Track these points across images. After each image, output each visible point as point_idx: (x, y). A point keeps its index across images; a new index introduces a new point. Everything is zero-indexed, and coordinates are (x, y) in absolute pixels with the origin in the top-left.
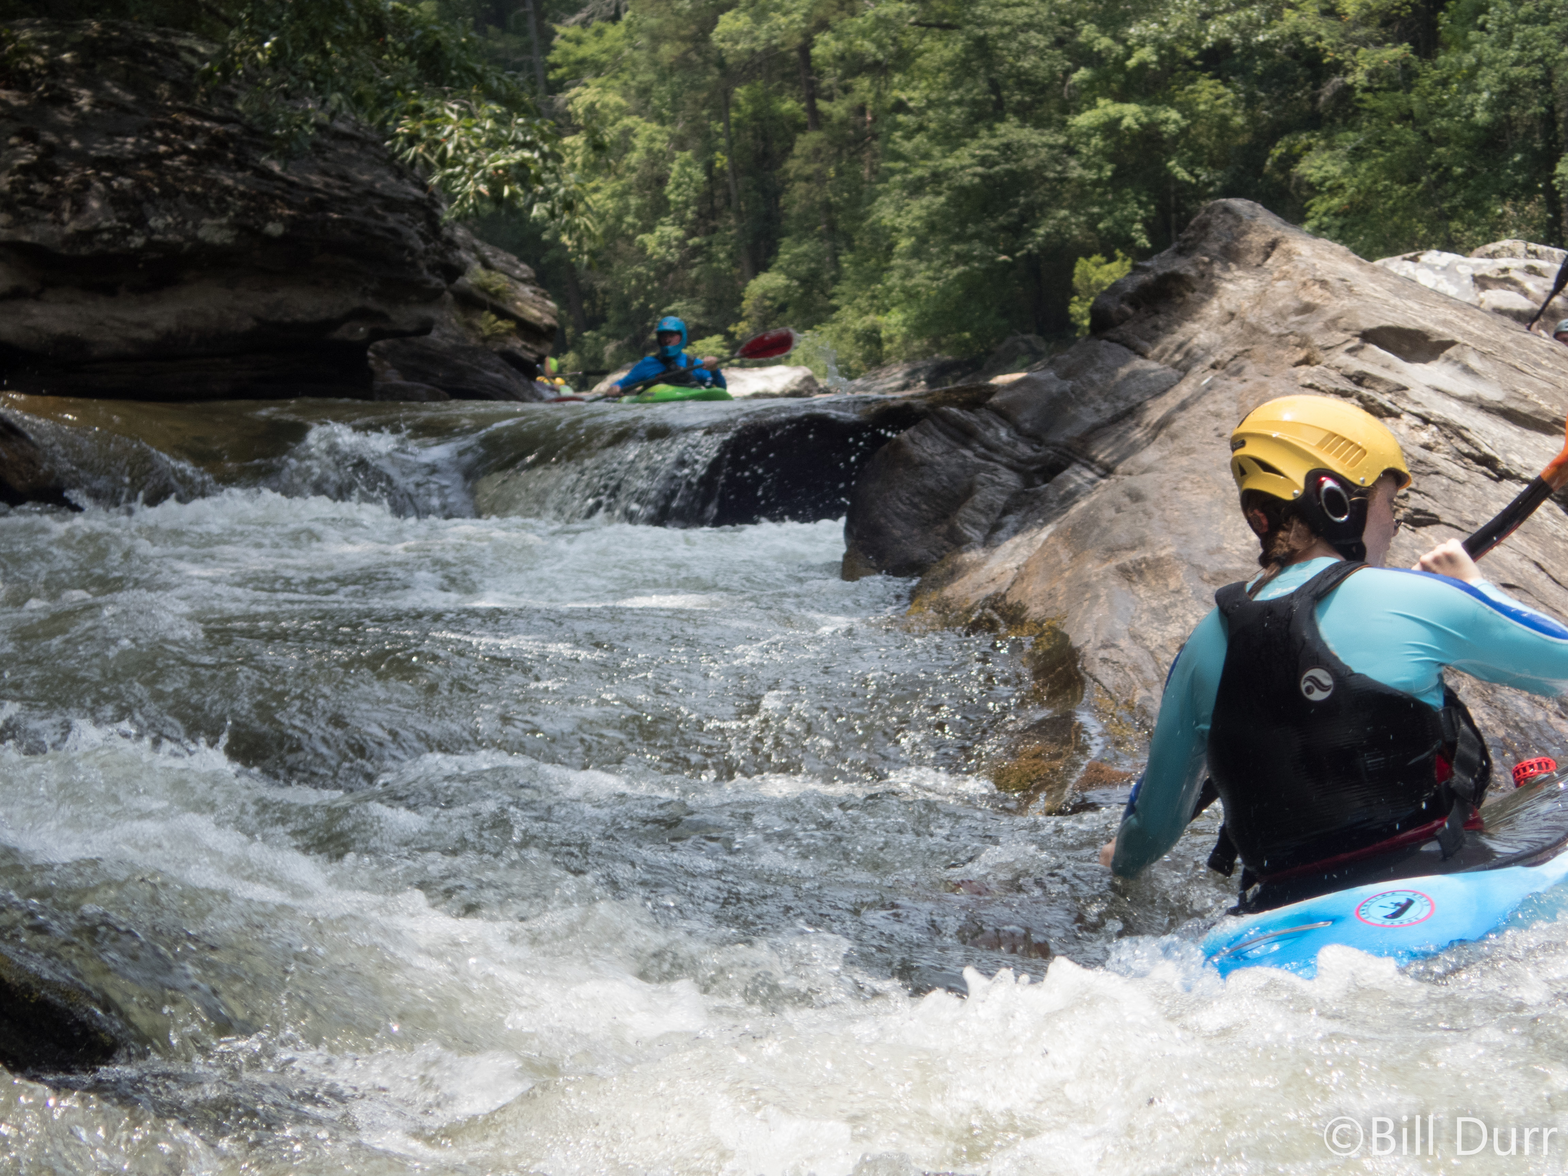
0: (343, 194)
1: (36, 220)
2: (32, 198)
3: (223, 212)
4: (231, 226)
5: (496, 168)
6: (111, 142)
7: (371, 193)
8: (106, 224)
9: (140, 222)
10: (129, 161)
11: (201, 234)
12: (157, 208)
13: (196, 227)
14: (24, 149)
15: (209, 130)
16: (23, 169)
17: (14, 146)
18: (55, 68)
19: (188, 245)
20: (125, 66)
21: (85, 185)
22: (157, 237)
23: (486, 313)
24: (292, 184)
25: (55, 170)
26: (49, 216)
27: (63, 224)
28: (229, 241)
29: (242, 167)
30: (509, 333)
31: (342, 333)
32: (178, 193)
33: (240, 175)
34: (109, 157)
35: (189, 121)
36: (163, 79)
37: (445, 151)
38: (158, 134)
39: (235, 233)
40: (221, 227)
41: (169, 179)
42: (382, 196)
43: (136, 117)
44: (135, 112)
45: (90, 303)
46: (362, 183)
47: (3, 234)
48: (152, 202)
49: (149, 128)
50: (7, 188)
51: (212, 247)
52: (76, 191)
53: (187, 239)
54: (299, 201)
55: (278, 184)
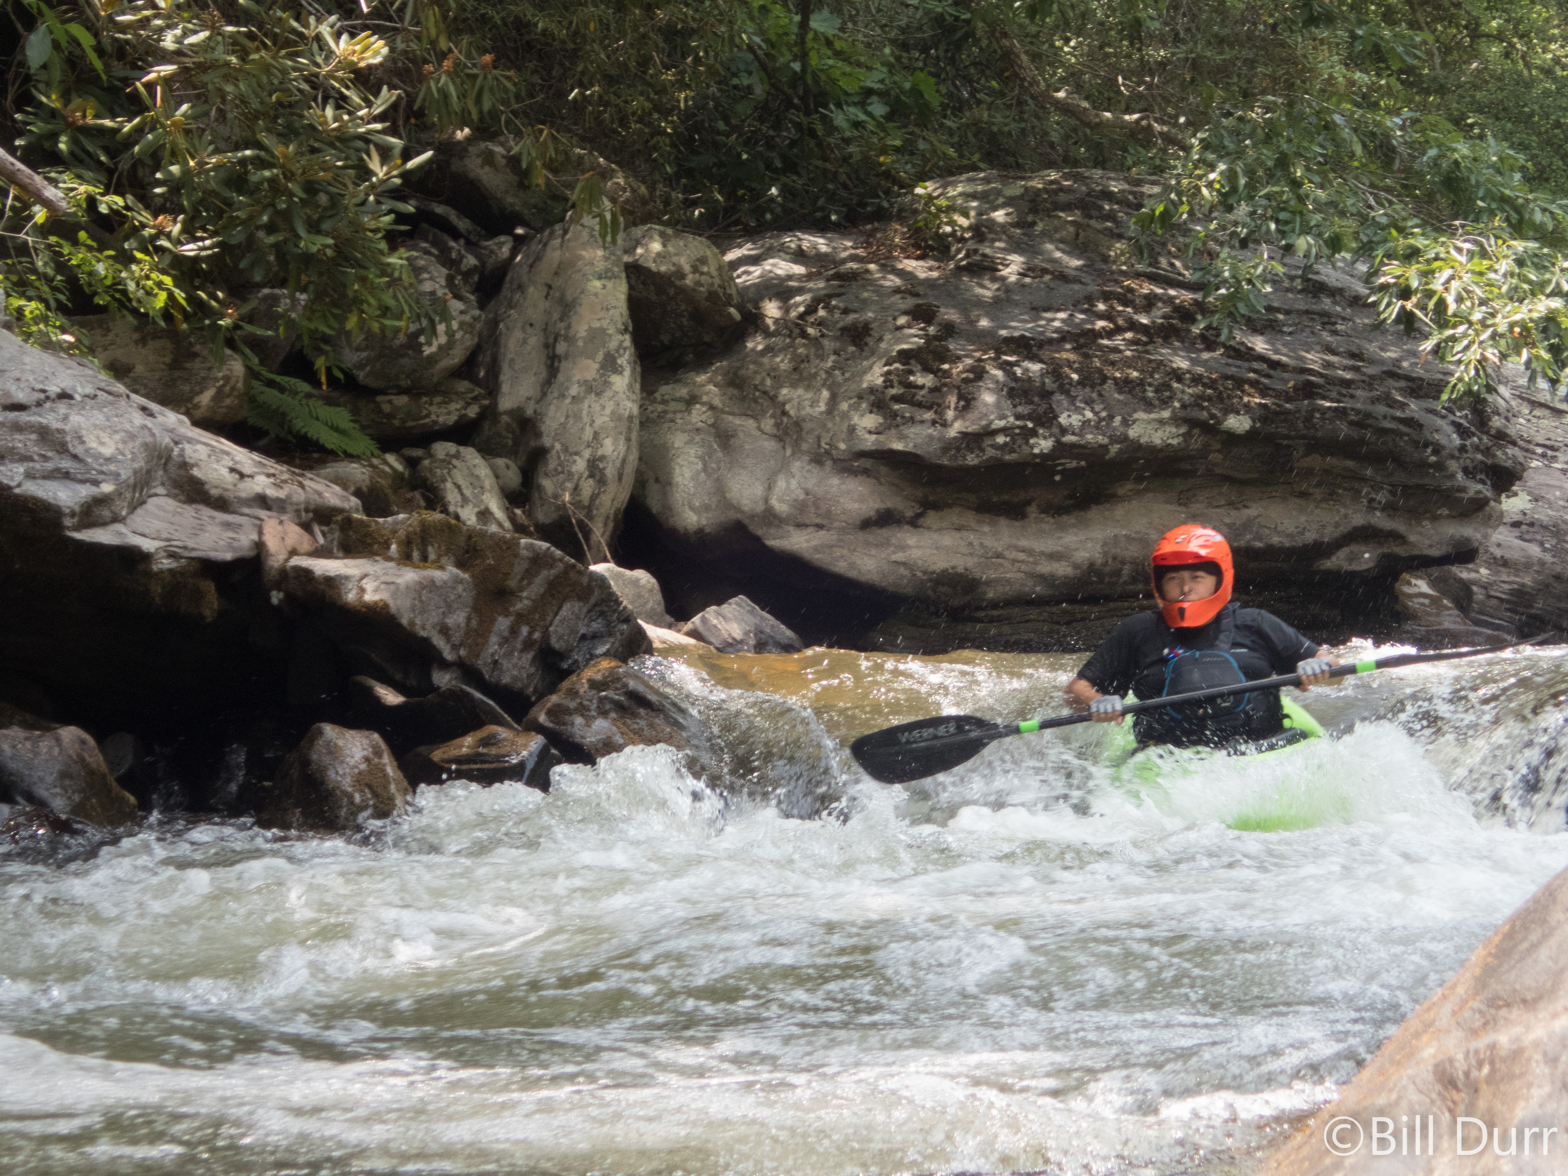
0: (1348, 376)
1: (912, 420)
2: (909, 393)
3: (1165, 403)
4: (1176, 420)
5: (1513, 326)
6: (1034, 320)
7: (1392, 374)
8: (1000, 424)
9: (1047, 419)
10: (1051, 341)
11: (1133, 433)
12: (1073, 399)
13: (1125, 423)
14: (912, 331)
15: (1171, 299)
16: (905, 356)
17: (899, 328)
18: (981, 230)
21: (978, 373)
22: (1069, 438)
24: (1275, 365)
25: (943, 356)
26: (929, 415)
27: (945, 425)
28: (1175, 442)
29: (1209, 346)
31: (1338, 561)
32: (1104, 379)
33: (1205, 356)
34: (1022, 337)
35: (1147, 288)
36: (1120, 237)
38: (1101, 307)
40: (1162, 422)
41: (1097, 363)
42: (1408, 378)
43: (1077, 287)
44: (1077, 280)
45: (986, 529)
46: (1382, 362)
47: (869, 442)
48: (1067, 393)
49: (1090, 299)
50: (880, 381)
51: (1151, 449)
52: (966, 381)
53: (1113, 440)
54: (1279, 387)
55: (1255, 365)
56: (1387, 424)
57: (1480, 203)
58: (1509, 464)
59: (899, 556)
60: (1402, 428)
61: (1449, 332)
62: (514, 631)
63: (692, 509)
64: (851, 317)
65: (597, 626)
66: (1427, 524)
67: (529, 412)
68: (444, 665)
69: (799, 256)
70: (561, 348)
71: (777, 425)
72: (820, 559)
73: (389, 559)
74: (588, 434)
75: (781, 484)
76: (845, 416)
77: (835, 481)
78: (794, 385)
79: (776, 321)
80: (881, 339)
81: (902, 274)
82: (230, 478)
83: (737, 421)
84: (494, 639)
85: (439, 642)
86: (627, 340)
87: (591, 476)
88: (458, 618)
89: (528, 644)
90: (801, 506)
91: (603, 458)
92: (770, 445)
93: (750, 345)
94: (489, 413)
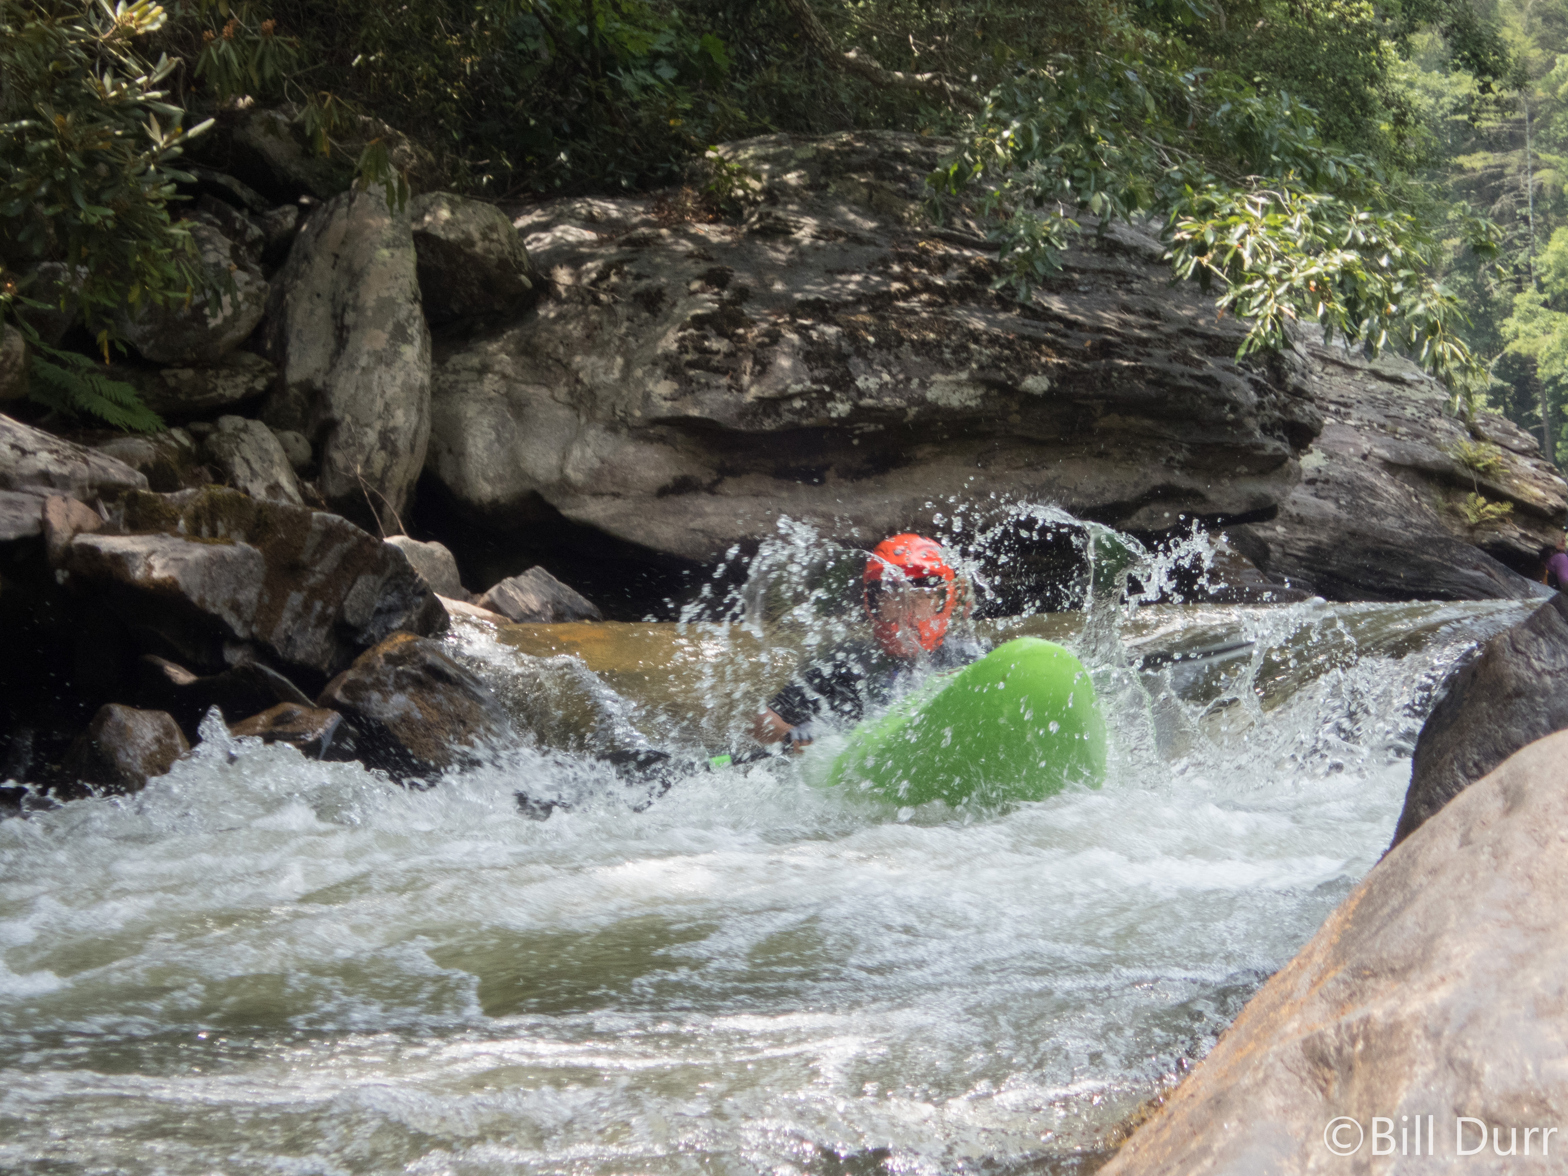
0: (1145, 334)
1: (708, 386)
2: (705, 359)
3: (962, 364)
4: (974, 381)
5: (1310, 280)
6: (830, 282)
7: (1188, 332)
8: (797, 388)
9: (844, 382)
10: (846, 304)
11: (931, 395)
12: (869, 363)
13: (923, 385)
14: (706, 296)
15: (966, 260)
16: (699, 322)
17: (693, 293)
18: (774, 193)
20: (866, 185)
21: (774, 337)
22: (867, 402)
23: (1472, 495)
24: (1071, 324)
25: (739, 320)
26: (724, 381)
27: (741, 390)
28: (973, 403)
30: (1502, 519)
31: (1137, 521)
32: (901, 341)
33: (1002, 316)
34: (818, 300)
35: (941, 249)
36: (913, 198)
38: (896, 268)
39: (981, 391)
40: (960, 384)
41: (893, 325)
42: (1204, 336)
43: (871, 249)
44: (871, 242)
45: (785, 494)
46: (1179, 320)
47: (665, 408)
48: (864, 356)
49: (885, 261)
50: (674, 347)
51: (949, 413)
52: (762, 345)
53: (911, 402)
54: (1076, 346)
55: (1052, 325)
56: (1185, 383)
57: (1274, 158)
58: (1306, 420)
59: (697, 523)
60: (1201, 386)
61: (1246, 287)
62: (307, 606)
63: (486, 479)
64: (644, 283)
65: (392, 599)
66: (1226, 482)
67: (319, 384)
68: (237, 642)
69: (590, 222)
70: (350, 318)
71: (571, 394)
72: (616, 527)
73: (177, 535)
74: (379, 406)
75: (576, 453)
76: (640, 383)
77: (630, 449)
78: (587, 353)
79: (568, 288)
80: (674, 304)
81: (695, 238)
82: (11, 455)
83: (530, 390)
84: (287, 615)
85: (230, 618)
86: (417, 310)
87: (383, 447)
88: (249, 595)
89: (322, 619)
90: (596, 475)
91: (394, 429)
92: (564, 413)
93: (542, 312)
94: (278, 386)
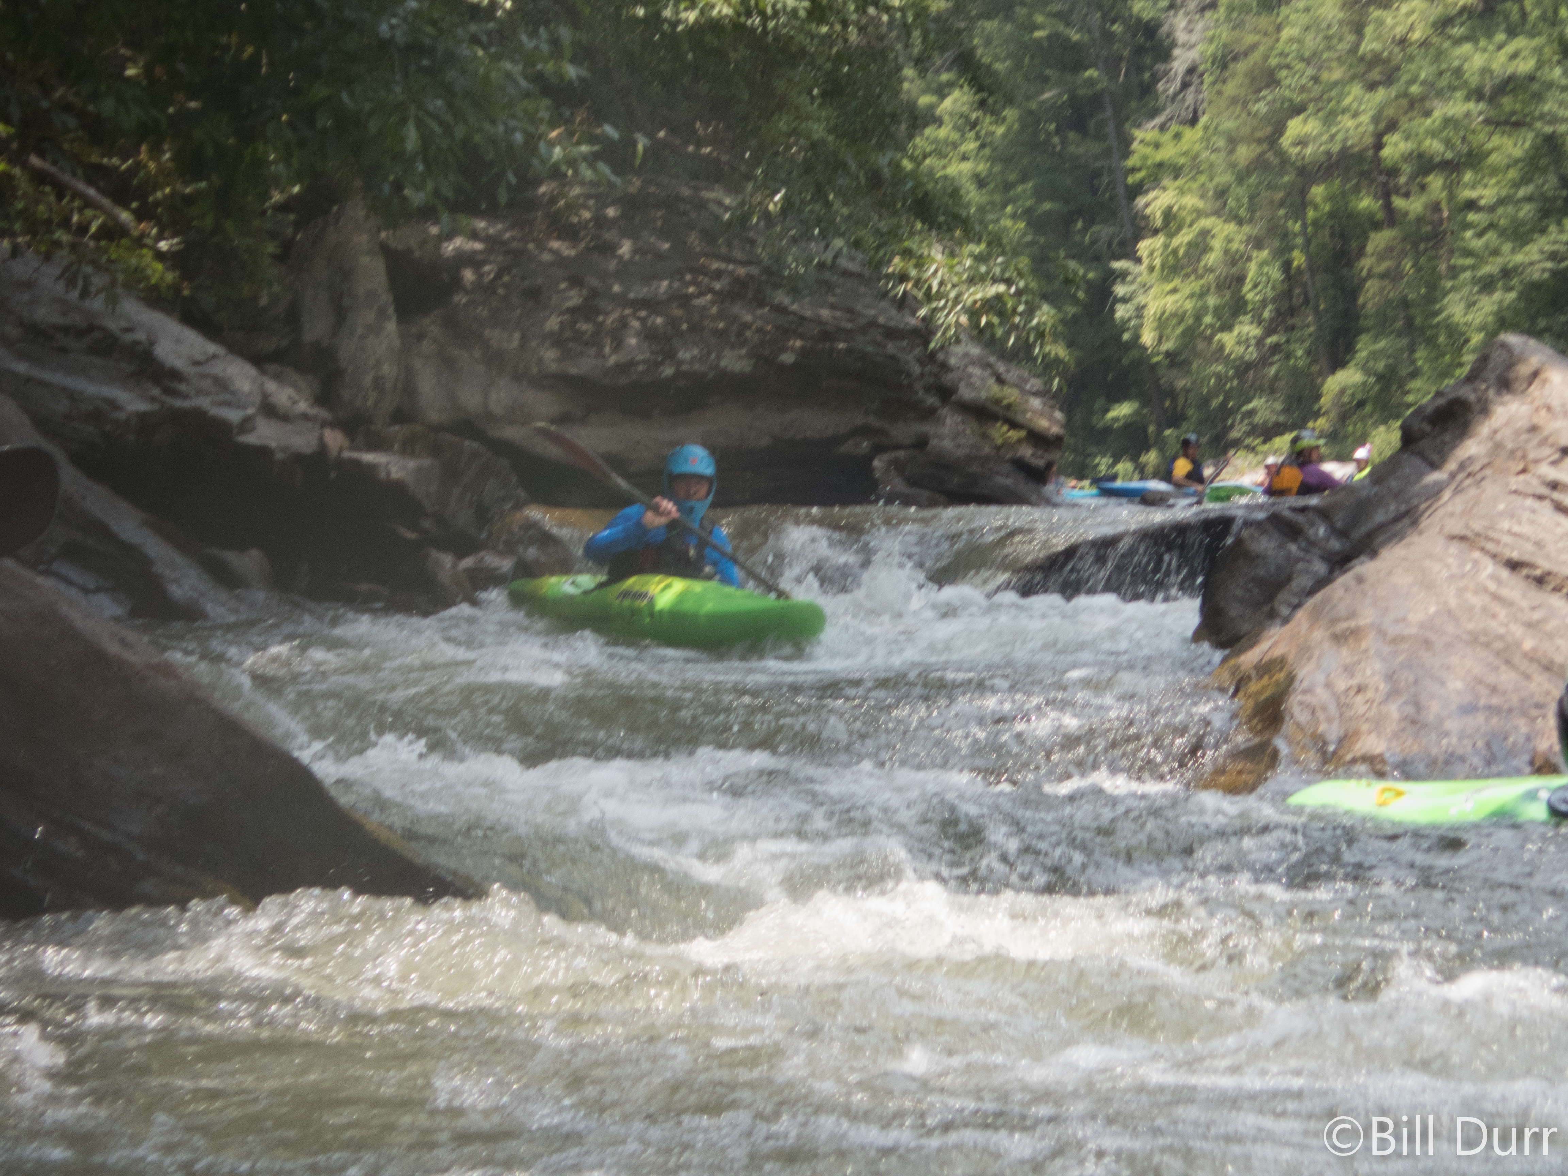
0: (849, 325)
1: (582, 354)
2: (578, 336)
3: (742, 344)
4: (749, 356)
5: (975, 302)
6: (649, 286)
7: (873, 323)
9: (670, 355)
10: (663, 302)
11: (723, 363)
12: (685, 342)
13: (719, 357)
14: (572, 293)
15: (732, 273)
16: (572, 311)
17: (564, 291)
18: (600, 221)
19: (711, 374)
20: (660, 218)
21: (623, 323)
22: (684, 368)
23: (999, 424)
25: (597, 311)
27: (604, 357)
28: (747, 370)
29: (761, 304)
30: (1019, 441)
31: (847, 447)
32: (702, 328)
33: (759, 312)
34: (645, 298)
35: (715, 265)
36: (693, 228)
37: (930, 287)
38: (688, 277)
39: (753, 362)
40: (740, 358)
41: (696, 317)
43: (670, 263)
44: (669, 258)
47: (553, 367)
48: (681, 337)
49: (680, 272)
50: (557, 327)
51: (733, 374)
52: (616, 329)
53: (711, 368)
54: (809, 333)
55: (791, 318)
56: (878, 359)
58: (950, 382)
60: (887, 362)
61: (934, 305)
62: (463, 496)
63: (435, 410)
64: (527, 282)
66: (901, 423)
67: (326, 344)
68: (427, 514)
70: (346, 302)
71: (484, 355)
72: (525, 445)
73: (397, 453)
74: (372, 361)
76: (534, 350)
77: (531, 393)
78: (493, 328)
79: (473, 283)
80: (551, 298)
81: (551, 251)
82: (288, 404)
83: (456, 351)
84: (452, 500)
85: (424, 501)
86: (390, 298)
87: (375, 388)
88: (434, 488)
89: (471, 503)
90: (510, 410)
91: (383, 377)
92: (480, 368)
93: (456, 299)
94: (295, 344)
